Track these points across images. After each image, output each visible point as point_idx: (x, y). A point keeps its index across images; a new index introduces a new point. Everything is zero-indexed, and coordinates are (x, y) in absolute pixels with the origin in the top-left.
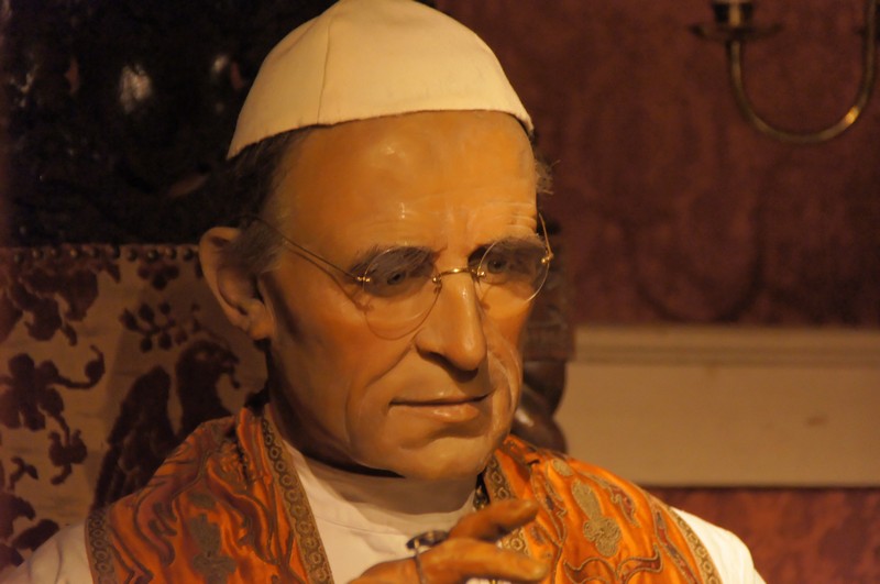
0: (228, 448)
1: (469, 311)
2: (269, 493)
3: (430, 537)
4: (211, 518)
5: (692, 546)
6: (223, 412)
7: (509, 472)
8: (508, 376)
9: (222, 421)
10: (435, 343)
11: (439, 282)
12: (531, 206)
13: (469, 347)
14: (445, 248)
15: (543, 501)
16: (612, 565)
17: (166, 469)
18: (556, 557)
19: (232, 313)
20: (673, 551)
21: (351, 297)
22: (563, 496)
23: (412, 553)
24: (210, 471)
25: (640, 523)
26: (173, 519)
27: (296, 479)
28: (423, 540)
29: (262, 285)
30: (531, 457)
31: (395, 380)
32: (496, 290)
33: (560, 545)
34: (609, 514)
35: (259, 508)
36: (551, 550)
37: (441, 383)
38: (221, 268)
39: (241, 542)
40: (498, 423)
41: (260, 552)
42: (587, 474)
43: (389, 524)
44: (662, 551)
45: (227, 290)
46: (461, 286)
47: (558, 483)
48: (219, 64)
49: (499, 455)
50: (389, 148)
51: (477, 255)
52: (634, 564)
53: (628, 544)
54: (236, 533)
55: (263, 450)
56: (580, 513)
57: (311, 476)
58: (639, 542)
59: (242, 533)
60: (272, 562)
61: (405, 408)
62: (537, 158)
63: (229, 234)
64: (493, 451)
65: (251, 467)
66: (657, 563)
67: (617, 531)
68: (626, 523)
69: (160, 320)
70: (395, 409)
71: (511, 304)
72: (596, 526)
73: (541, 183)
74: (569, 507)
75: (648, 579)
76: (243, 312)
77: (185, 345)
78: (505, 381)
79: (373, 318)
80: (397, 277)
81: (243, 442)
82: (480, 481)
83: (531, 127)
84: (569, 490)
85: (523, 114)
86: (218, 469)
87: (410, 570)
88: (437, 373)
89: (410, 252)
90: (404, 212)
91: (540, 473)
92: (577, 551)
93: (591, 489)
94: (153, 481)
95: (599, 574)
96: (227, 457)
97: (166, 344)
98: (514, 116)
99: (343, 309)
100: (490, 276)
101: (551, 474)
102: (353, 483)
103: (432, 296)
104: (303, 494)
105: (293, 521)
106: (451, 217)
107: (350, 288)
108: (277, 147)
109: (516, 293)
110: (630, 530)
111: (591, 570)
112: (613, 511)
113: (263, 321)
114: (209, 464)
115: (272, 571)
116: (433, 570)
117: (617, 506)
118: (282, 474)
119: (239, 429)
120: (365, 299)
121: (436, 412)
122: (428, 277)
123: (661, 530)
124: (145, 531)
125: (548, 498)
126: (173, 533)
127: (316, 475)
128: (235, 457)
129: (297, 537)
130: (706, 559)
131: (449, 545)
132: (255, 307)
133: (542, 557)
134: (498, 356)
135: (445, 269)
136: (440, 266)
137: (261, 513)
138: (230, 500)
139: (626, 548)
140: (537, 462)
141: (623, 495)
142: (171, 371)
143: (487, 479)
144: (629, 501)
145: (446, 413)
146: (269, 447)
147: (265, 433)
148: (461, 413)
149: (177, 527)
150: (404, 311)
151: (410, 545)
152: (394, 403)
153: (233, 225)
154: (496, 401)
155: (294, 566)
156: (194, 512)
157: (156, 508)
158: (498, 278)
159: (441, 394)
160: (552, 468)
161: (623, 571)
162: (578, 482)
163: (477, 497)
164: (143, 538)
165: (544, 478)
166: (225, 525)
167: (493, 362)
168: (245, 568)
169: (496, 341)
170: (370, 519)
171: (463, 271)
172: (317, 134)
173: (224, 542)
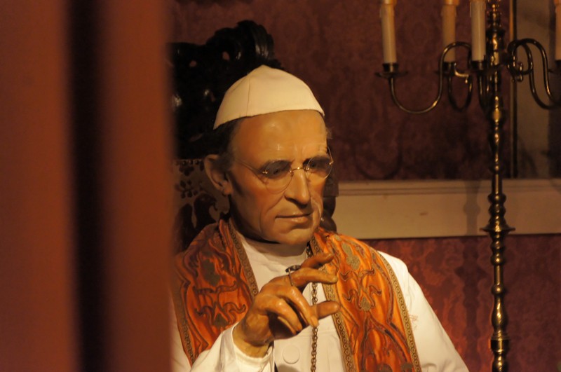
0: (216, 234)
1: (304, 183)
2: (232, 251)
3: (294, 268)
4: (211, 260)
5: (385, 265)
6: (213, 221)
7: (319, 240)
8: (318, 206)
9: (213, 225)
10: (291, 194)
11: (292, 173)
12: (325, 144)
13: (304, 196)
14: (294, 160)
15: (331, 250)
16: (357, 273)
17: (194, 243)
18: (337, 271)
19: (217, 186)
20: (379, 267)
21: (260, 179)
22: (338, 248)
23: (288, 274)
24: (210, 243)
25: (366, 257)
26: (197, 261)
27: (242, 245)
28: (291, 269)
29: (227, 175)
30: (326, 234)
31: (277, 208)
32: (313, 175)
33: (338, 266)
34: (355, 254)
35: (228, 256)
36: (335, 269)
37: (294, 210)
38: (212, 169)
39: (222, 269)
40: (315, 223)
41: (229, 272)
42: (347, 240)
43: (276, 261)
44: (375, 267)
45: (215, 178)
46: (300, 174)
47: (337, 244)
48: (206, 93)
49: (315, 235)
50: (273, 125)
51: (306, 163)
52: (365, 272)
53: (362, 265)
54: (220, 265)
55: (229, 235)
56: (345, 254)
57: (247, 244)
58: (367, 264)
59: (222, 266)
60: (234, 276)
61: (281, 219)
62: (326, 126)
63: (215, 157)
64: (313, 233)
65: (225, 241)
66: (373, 272)
67: (358, 260)
68: (361, 257)
69: (188, 186)
70: (277, 219)
71: (318, 180)
72: (351, 259)
73: (328, 135)
74: (341, 252)
75: (370, 278)
76: (221, 185)
77: (197, 196)
78: (317, 208)
79: (268, 186)
80: (277, 172)
81: (222, 233)
82: (308, 244)
83: (324, 115)
84: (340, 246)
85: (321, 110)
86: (213, 243)
87: (287, 280)
88: (292, 206)
89: (282, 162)
90: (279, 147)
91: (330, 240)
92: (344, 268)
93: (349, 245)
94: (189, 248)
95: (352, 276)
96: (216, 238)
97: (190, 195)
98: (318, 111)
99: (258, 184)
100: (311, 170)
101: (334, 240)
102: (262, 246)
103: (290, 178)
104: (244, 251)
105: (241, 261)
106: (296, 149)
107: (260, 176)
108: (232, 125)
109: (320, 175)
110: (363, 260)
111: (349, 275)
112: (356, 253)
113: (228, 188)
114: (210, 241)
115: (234, 279)
116: (296, 280)
117: (358, 251)
118: (236, 244)
119: (220, 228)
120: (266, 180)
121: (293, 220)
122: (288, 171)
123: (374, 259)
124: (187, 266)
125: (333, 249)
126: (197, 266)
127: (249, 244)
128: (219, 237)
129: (243, 267)
130: (391, 269)
131: (301, 270)
132: (225, 183)
133: (332, 271)
134: (314, 199)
135: (295, 168)
136: (293, 166)
137: (229, 258)
138: (218, 254)
139: (362, 266)
140: (328, 236)
141: (360, 247)
142: (192, 205)
143: (311, 244)
144: (362, 250)
145: (296, 220)
146: (231, 234)
147: (230, 229)
148: (302, 220)
149: (199, 264)
150: (280, 184)
151: (287, 271)
152: (277, 217)
153: (216, 153)
154: (314, 215)
155: (242, 277)
156: (205, 258)
157: (191, 258)
158: (314, 170)
159: (294, 213)
160: (334, 238)
161: (361, 275)
162: (344, 243)
163: (307, 250)
164: (187, 269)
165: (331, 242)
166: (216, 263)
167: (313, 201)
168: (224, 278)
169: (313, 193)
170: (269, 259)
171: (301, 168)
172: (246, 120)
173: (216, 270)
